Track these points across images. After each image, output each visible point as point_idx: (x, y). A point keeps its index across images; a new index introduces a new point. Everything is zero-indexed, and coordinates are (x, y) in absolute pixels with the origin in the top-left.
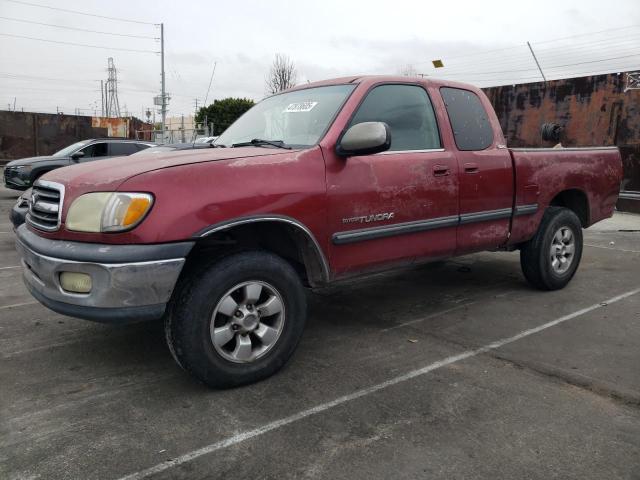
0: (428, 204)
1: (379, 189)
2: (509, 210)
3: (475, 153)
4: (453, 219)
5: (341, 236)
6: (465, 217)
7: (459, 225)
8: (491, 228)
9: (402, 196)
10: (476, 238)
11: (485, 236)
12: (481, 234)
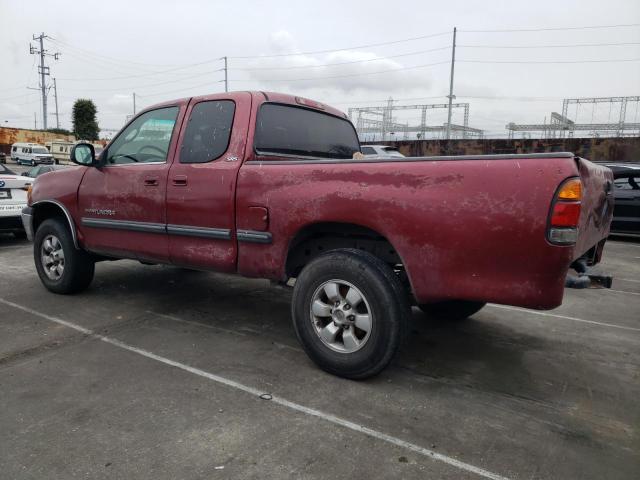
0: (139, 209)
1: (106, 192)
2: (225, 232)
3: (194, 165)
4: (160, 226)
5: (85, 220)
6: (172, 227)
7: (166, 234)
8: (209, 247)
9: (121, 200)
10: (188, 252)
11: (200, 253)
12: (195, 250)
